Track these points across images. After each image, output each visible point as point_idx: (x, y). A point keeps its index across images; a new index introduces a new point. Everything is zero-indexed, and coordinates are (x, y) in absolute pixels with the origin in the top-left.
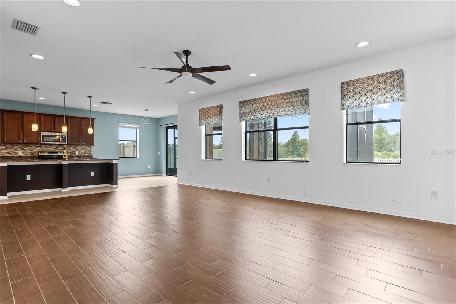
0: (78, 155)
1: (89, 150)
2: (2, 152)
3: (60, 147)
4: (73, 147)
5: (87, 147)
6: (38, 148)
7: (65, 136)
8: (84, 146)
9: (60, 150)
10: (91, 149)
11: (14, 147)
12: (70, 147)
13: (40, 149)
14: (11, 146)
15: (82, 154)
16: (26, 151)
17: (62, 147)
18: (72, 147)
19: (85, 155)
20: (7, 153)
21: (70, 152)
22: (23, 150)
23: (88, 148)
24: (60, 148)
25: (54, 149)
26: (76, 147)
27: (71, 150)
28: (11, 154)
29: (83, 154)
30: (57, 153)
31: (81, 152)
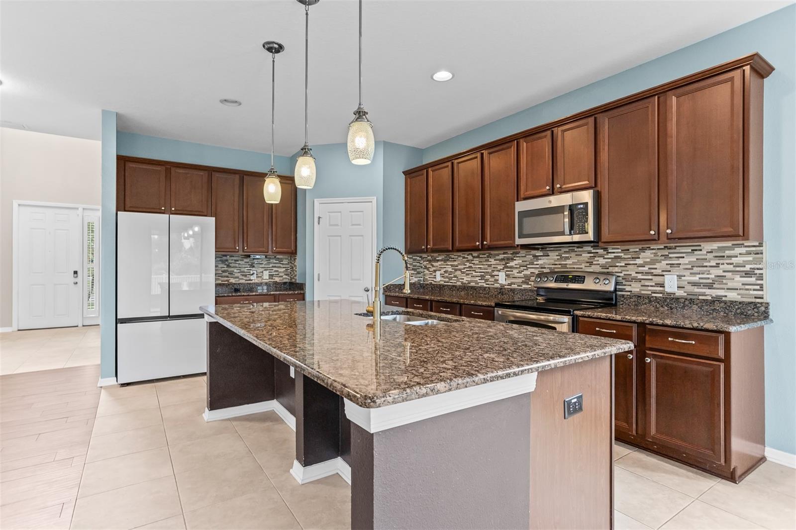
0: (680, 293)
1: (748, 268)
2: (474, 274)
3: (602, 256)
4: (656, 255)
5: (728, 253)
6: (540, 262)
7: (586, 204)
8: (715, 245)
9: (603, 266)
10: (760, 261)
11: (492, 261)
12: (642, 255)
13: (545, 263)
14: (488, 257)
15: (696, 290)
16: (515, 271)
17: (608, 253)
18: (647, 255)
19: (717, 300)
20: (482, 277)
21: (640, 276)
22: (507, 267)
23: (740, 254)
24: (602, 261)
25: (583, 266)
26: (666, 252)
27: (646, 269)
28: (487, 280)
29: (708, 291)
30: (580, 279)
31: (696, 278)
